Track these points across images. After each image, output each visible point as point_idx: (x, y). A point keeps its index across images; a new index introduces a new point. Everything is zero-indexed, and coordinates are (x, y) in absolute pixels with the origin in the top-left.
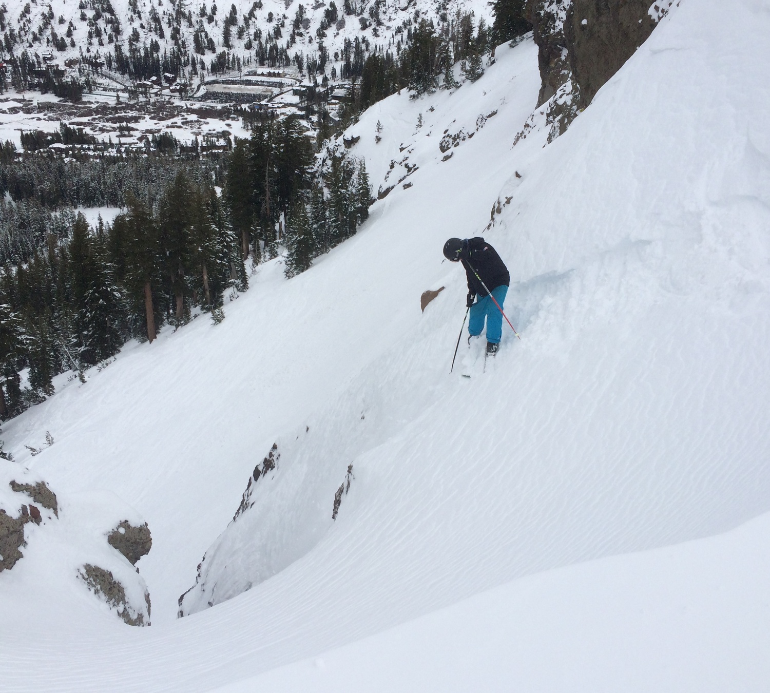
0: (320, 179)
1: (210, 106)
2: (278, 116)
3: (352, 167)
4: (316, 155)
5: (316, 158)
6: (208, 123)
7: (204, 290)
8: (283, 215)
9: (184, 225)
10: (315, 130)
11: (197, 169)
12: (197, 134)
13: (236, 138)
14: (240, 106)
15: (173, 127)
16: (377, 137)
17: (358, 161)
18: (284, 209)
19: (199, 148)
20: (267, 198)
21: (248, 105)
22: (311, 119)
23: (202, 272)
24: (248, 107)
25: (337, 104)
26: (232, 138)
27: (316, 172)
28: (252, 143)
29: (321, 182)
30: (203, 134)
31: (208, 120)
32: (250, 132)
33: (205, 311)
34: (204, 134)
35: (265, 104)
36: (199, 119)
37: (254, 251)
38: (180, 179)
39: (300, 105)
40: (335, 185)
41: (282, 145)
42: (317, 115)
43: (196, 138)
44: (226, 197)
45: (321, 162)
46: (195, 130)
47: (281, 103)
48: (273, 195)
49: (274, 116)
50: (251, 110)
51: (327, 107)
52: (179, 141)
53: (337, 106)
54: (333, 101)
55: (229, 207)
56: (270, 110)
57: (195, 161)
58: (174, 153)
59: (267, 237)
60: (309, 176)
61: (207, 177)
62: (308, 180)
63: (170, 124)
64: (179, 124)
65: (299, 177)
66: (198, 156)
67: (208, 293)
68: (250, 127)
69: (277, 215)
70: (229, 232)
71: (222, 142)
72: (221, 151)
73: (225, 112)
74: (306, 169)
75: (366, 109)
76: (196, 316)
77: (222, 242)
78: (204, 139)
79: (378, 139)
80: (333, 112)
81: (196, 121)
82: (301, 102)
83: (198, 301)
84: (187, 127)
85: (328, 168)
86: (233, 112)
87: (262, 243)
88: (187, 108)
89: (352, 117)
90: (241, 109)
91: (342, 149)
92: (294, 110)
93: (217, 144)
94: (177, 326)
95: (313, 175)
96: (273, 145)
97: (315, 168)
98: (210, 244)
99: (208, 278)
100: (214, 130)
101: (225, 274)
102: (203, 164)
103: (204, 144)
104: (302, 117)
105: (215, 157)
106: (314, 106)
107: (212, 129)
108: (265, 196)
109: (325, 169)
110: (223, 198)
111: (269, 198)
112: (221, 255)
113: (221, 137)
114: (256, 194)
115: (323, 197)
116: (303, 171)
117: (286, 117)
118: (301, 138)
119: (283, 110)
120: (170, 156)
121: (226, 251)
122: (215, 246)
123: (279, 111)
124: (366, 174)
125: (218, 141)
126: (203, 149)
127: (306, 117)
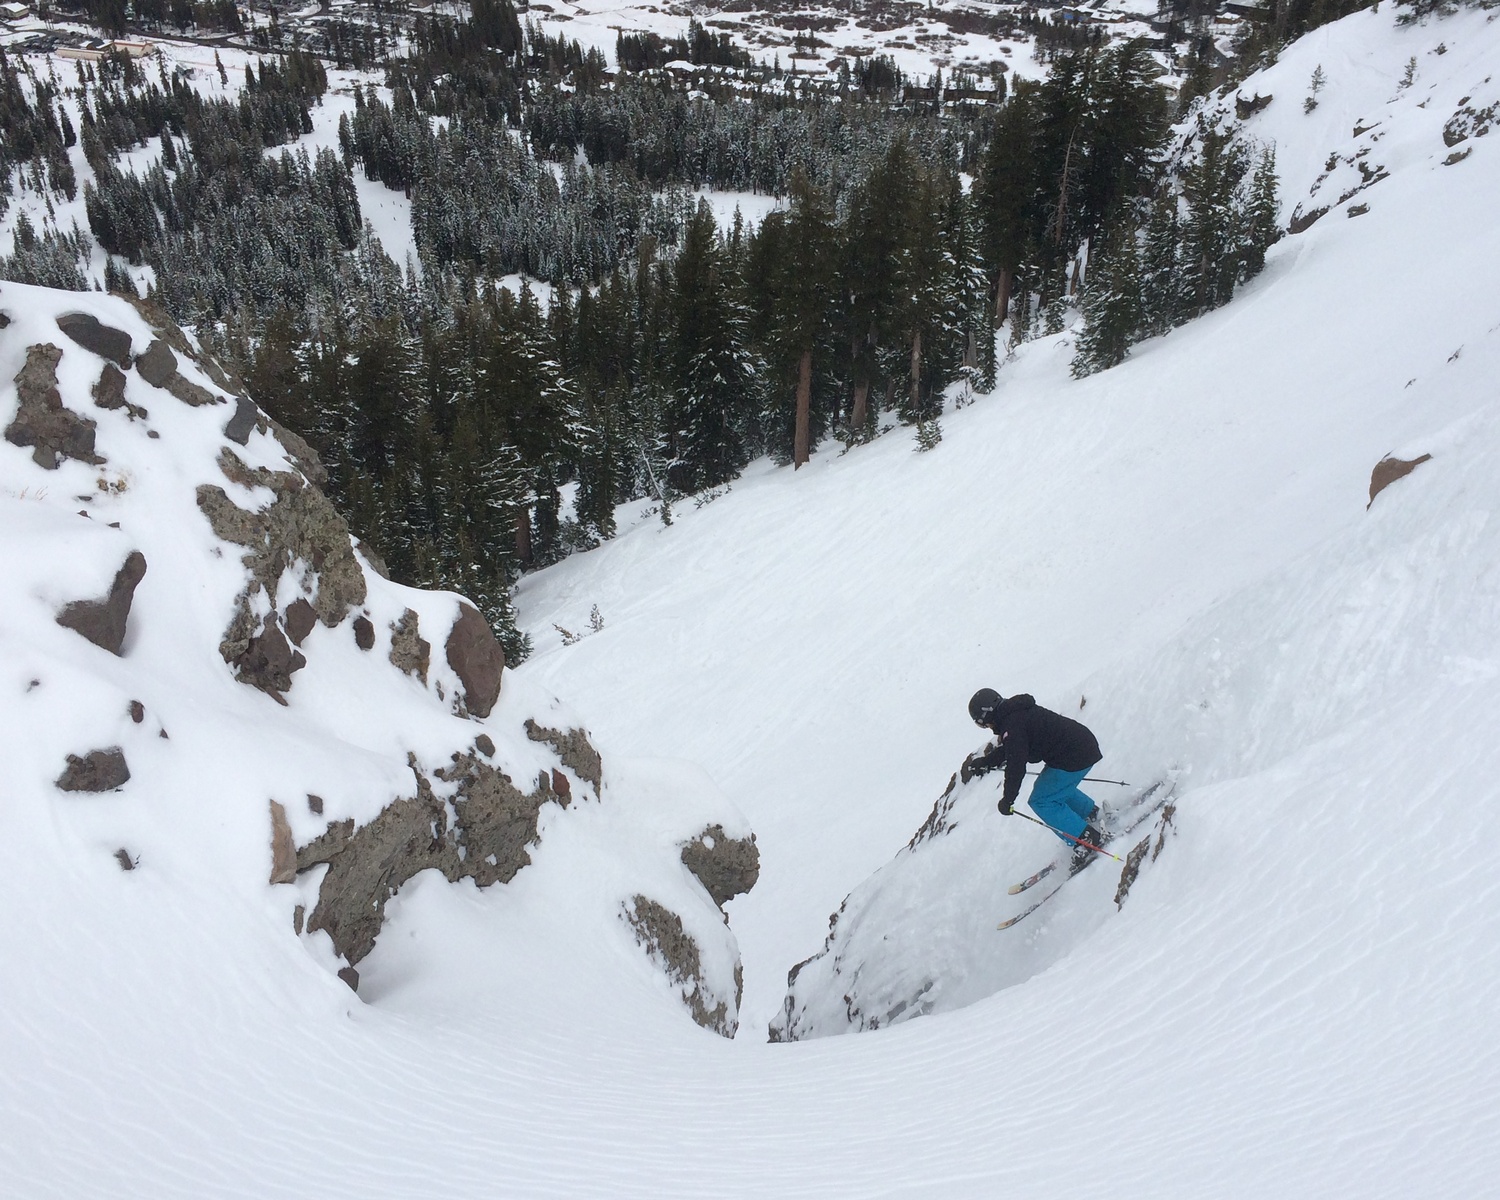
0: (1174, 179)
1: (976, 9)
2: (1108, 39)
3: (1243, 159)
4: (1173, 127)
5: (1172, 134)
6: (965, 43)
7: (910, 382)
8: (1087, 245)
9: (892, 246)
10: (1179, 72)
11: (932, 133)
12: (941, 64)
13: (1016, 78)
14: (1035, 11)
15: (898, 46)
16: (1309, 99)
17: (1260, 148)
18: (1089, 233)
19: (942, 93)
20: (1060, 207)
21: (1051, 11)
22: (1174, 50)
23: (912, 345)
24: (1052, 15)
25: (1235, 22)
26: (1008, 77)
27: (1168, 162)
28: (1048, 90)
29: (1175, 185)
30: (953, 64)
31: (969, 36)
32: (1048, 67)
33: (905, 422)
34: (956, 65)
35: (1086, 13)
36: (952, 34)
37: (1018, 314)
38: (897, 154)
39: (1157, 19)
40: (1206, 193)
41: (1108, 100)
42: (1188, 43)
43: (939, 71)
44: (981, 197)
45: (1180, 144)
46: (939, 55)
47: (1119, 12)
48: (1074, 201)
49: (1099, 39)
50: (1056, 23)
51: (1213, 27)
52: (905, 76)
53: (1235, 26)
54: (1228, 15)
55: (982, 217)
56: (1093, 26)
57: (930, 118)
58: (892, 99)
59: (1047, 287)
60: (1152, 170)
61: (947, 152)
62: (1148, 177)
63: (893, 40)
64: (911, 40)
65: (1132, 169)
66: (936, 108)
67: (916, 387)
68: (1047, 58)
69: (1074, 244)
70: (975, 270)
71: (987, 84)
72: (982, 102)
73: (1003, 23)
74: (1148, 154)
75: (1297, 38)
76: (886, 430)
77: (959, 287)
78: (954, 75)
79: (1311, 105)
80: (1225, 39)
81: (943, 38)
82: (1160, 13)
83: (894, 401)
84: (925, 48)
85: (1195, 158)
86: (1019, 24)
87: (1035, 298)
88: (931, 8)
89: (1263, 53)
90: (1036, 18)
91: (1230, 120)
92: (1141, 29)
93: (978, 87)
94: (850, 444)
95: (1161, 170)
96: (1090, 100)
97: (1167, 155)
98: (935, 290)
99: (922, 357)
100: (976, 58)
101: (952, 354)
102: (945, 125)
103: (953, 86)
104: (1156, 45)
105: (970, 112)
106: (1187, 24)
107: (972, 55)
108: (1057, 202)
109: (1186, 160)
110: (974, 198)
111: (1064, 209)
112: (951, 313)
113: (987, 74)
114: (1039, 196)
115: (1174, 218)
116: (1141, 159)
117: (1125, 42)
118: (1148, 89)
119: (1120, 27)
120: (883, 104)
121: (964, 306)
122: (944, 294)
123: (1111, 29)
124: (1275, 177)
125: (980, 80)
126: (949, 95)
127: (1165, 46)
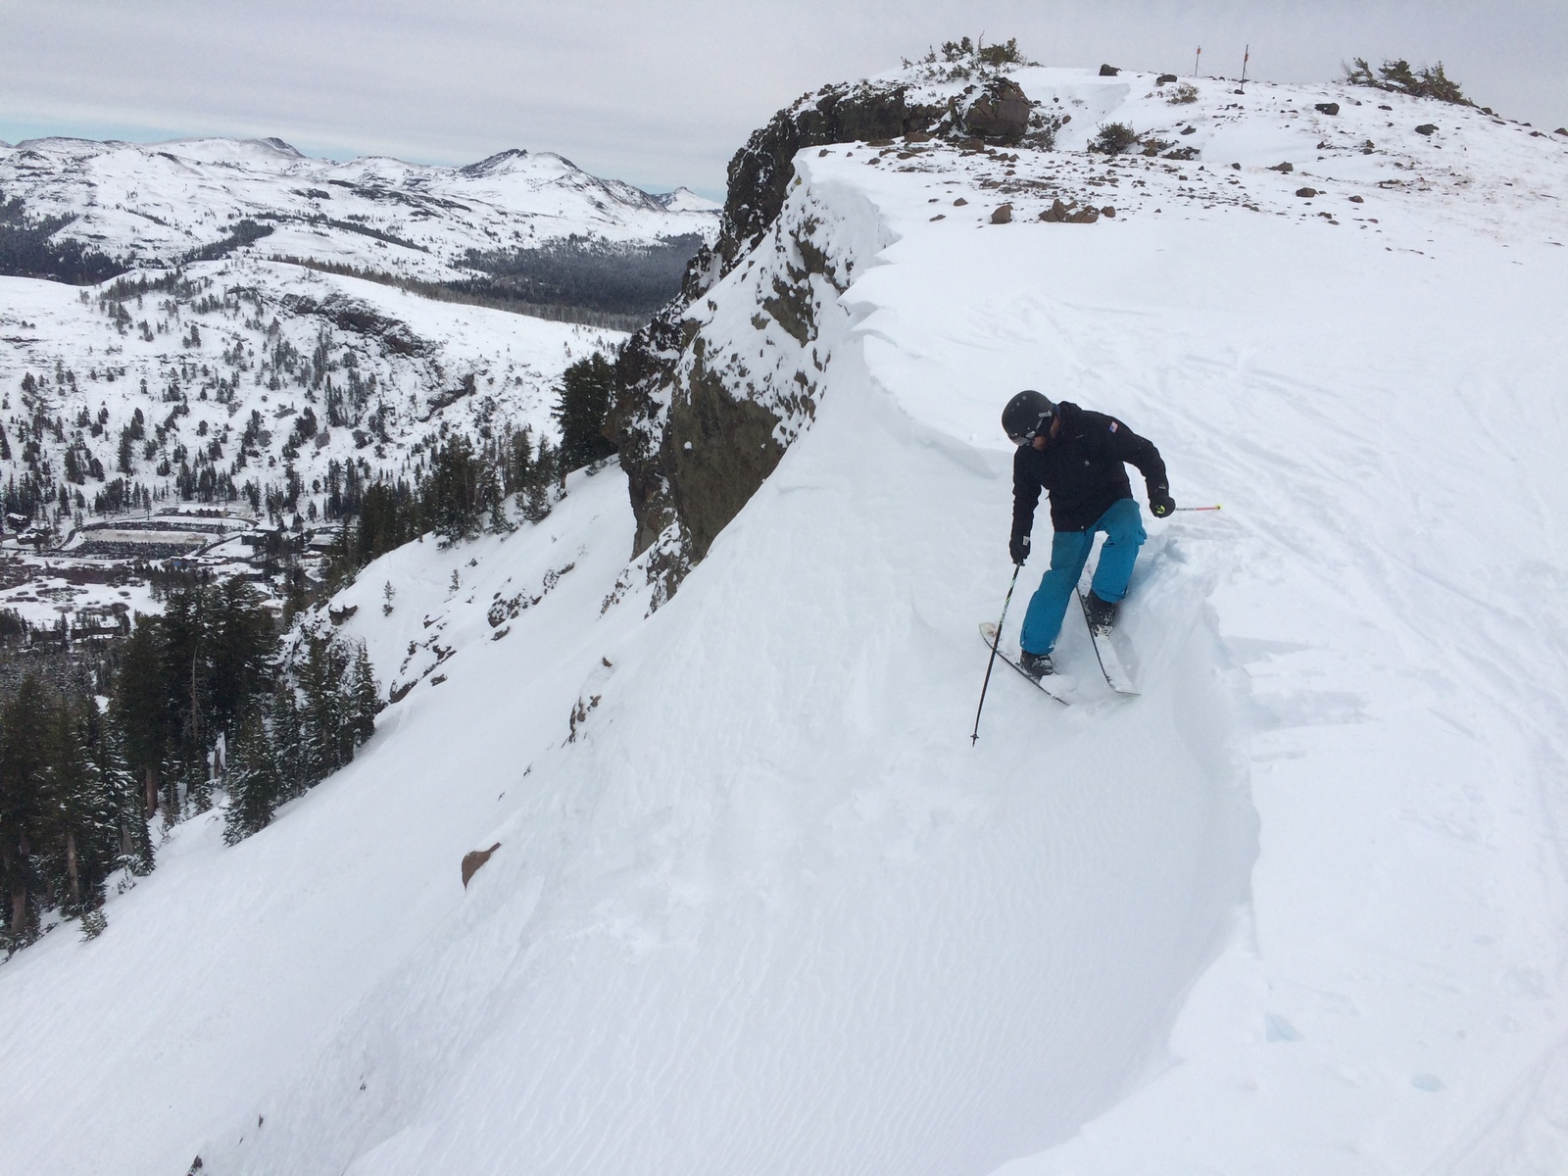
0: (290, 676)
1: (92, 565)
2: (215, 577)
3: (344, 654)
4: (282, 637)
5: (282, 642)
6: (86, 592)
7: (69, 879)
8: (223, 738)
9: (35, 766)
10: (280, 597)
11: (64, 667)
12: (64, 611)
13: (137, 614)
14: (147, 562)
15: (21, 600)
16: (385, 606)
17: (354, 644)
18: (224, 728)
19: (69, 633)
20: (193, 711)
21: (161, 561)
22: (273, 580)
23: (66, 847)
24: (162, 564)
25: (318, 556)
26: (130, 614)
27: (283, 664)
28: (167, 621)
29: (291, 681)
30: (76, 610)
31: (87, 586)
32: (164, 604)
33: (68, 917)
34: (79, 610)
35: (193, 560)
36: (71, 586)
37: (168, 802)
38: (30, 689)
39: (254, 560)
40: (316, 684)
41: (221, 623)
42: (284, 574)
43: (63, 616)
44: (117, 713)
45: (290, 649)
46: (61, 604)
47: (221, 557)
48: (205, 705)
49: (207, 577)
50: (167, 570)
51: (301, 562)
52: (30, 623)
53: (319, 559)
54: (312, 552)
55: (121, 730)
56: (200, 569)
57: (61, 655)
58: (19, 642)
59: (192, 776)
60: (270, 671)
61: (81, 680)
62: (268, 677)
63: (14, 595)
64: (32, 594)
65: (253, 673)
66: (65, 646)
67: (76, 884)
68: (163, 596)
69: (211, 738)
70: (120, 773)
71: (112, 622)
72: (110, 636)
73: (118, 574)
74: (264, 660)
75: (367, 564)
76: (50, 928)
77: (106, 790)
78: (78, 618)
79: (388, 610)
80: (312, 569)
81: (63, 590)
82: (256, 556)
83: (56, 900)
84: (47, 600)
85: (304, 658)
86: (133, 573)
87: (182, 787)
88: (49, 568)
89: (343, 577)
90: (149, 567)
91: (328, 626)
92: (245, 568)
93: (103, 625)
94: (12, 950)
95: (277, 670)
96: (206, 625)
97: (281, 658)
98: (83, 796)
99: (78, 856)
100: (97, 603)
101: (109, 846)
102: (75, 659)
103: (78, 626)
104: (257, 578)
105: (100, 646)
106: (279, 561)
107: (93, 601)
108: (190, 707)
109: (297, 660)
110: (111, 716)
111: (197, 712)
112: (103, 813)
113: (110, 614)
114: (173, 705)
115: (294, 705)
116: (260, 665)
117: (230, 578)
118: (255, 611)
119: (224, 568)
120: (11, 649)
121: (114, 805)
122: (92, 798)
123: (216, 570)
124: (369, 665)
125: (104, 620)
126: (76, 634)
127: (265, 578)
